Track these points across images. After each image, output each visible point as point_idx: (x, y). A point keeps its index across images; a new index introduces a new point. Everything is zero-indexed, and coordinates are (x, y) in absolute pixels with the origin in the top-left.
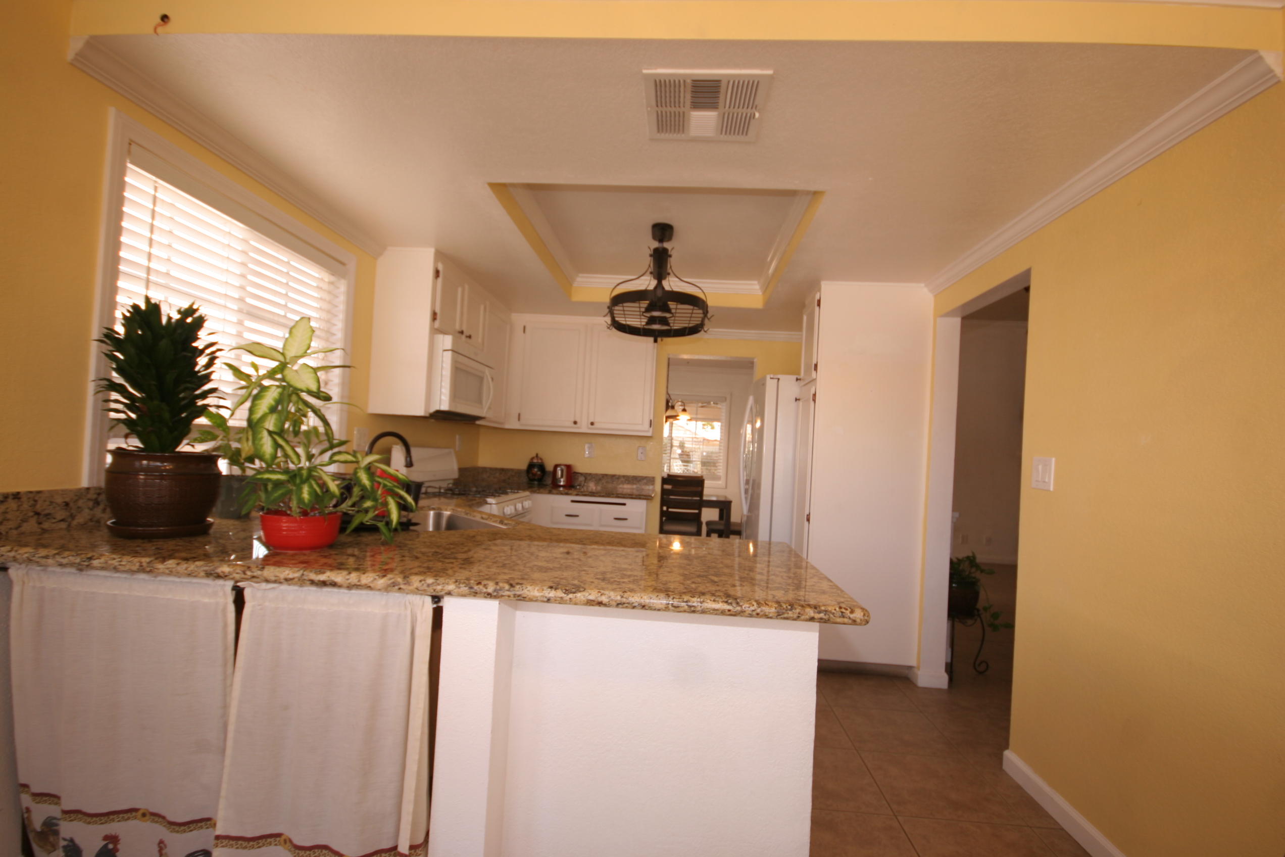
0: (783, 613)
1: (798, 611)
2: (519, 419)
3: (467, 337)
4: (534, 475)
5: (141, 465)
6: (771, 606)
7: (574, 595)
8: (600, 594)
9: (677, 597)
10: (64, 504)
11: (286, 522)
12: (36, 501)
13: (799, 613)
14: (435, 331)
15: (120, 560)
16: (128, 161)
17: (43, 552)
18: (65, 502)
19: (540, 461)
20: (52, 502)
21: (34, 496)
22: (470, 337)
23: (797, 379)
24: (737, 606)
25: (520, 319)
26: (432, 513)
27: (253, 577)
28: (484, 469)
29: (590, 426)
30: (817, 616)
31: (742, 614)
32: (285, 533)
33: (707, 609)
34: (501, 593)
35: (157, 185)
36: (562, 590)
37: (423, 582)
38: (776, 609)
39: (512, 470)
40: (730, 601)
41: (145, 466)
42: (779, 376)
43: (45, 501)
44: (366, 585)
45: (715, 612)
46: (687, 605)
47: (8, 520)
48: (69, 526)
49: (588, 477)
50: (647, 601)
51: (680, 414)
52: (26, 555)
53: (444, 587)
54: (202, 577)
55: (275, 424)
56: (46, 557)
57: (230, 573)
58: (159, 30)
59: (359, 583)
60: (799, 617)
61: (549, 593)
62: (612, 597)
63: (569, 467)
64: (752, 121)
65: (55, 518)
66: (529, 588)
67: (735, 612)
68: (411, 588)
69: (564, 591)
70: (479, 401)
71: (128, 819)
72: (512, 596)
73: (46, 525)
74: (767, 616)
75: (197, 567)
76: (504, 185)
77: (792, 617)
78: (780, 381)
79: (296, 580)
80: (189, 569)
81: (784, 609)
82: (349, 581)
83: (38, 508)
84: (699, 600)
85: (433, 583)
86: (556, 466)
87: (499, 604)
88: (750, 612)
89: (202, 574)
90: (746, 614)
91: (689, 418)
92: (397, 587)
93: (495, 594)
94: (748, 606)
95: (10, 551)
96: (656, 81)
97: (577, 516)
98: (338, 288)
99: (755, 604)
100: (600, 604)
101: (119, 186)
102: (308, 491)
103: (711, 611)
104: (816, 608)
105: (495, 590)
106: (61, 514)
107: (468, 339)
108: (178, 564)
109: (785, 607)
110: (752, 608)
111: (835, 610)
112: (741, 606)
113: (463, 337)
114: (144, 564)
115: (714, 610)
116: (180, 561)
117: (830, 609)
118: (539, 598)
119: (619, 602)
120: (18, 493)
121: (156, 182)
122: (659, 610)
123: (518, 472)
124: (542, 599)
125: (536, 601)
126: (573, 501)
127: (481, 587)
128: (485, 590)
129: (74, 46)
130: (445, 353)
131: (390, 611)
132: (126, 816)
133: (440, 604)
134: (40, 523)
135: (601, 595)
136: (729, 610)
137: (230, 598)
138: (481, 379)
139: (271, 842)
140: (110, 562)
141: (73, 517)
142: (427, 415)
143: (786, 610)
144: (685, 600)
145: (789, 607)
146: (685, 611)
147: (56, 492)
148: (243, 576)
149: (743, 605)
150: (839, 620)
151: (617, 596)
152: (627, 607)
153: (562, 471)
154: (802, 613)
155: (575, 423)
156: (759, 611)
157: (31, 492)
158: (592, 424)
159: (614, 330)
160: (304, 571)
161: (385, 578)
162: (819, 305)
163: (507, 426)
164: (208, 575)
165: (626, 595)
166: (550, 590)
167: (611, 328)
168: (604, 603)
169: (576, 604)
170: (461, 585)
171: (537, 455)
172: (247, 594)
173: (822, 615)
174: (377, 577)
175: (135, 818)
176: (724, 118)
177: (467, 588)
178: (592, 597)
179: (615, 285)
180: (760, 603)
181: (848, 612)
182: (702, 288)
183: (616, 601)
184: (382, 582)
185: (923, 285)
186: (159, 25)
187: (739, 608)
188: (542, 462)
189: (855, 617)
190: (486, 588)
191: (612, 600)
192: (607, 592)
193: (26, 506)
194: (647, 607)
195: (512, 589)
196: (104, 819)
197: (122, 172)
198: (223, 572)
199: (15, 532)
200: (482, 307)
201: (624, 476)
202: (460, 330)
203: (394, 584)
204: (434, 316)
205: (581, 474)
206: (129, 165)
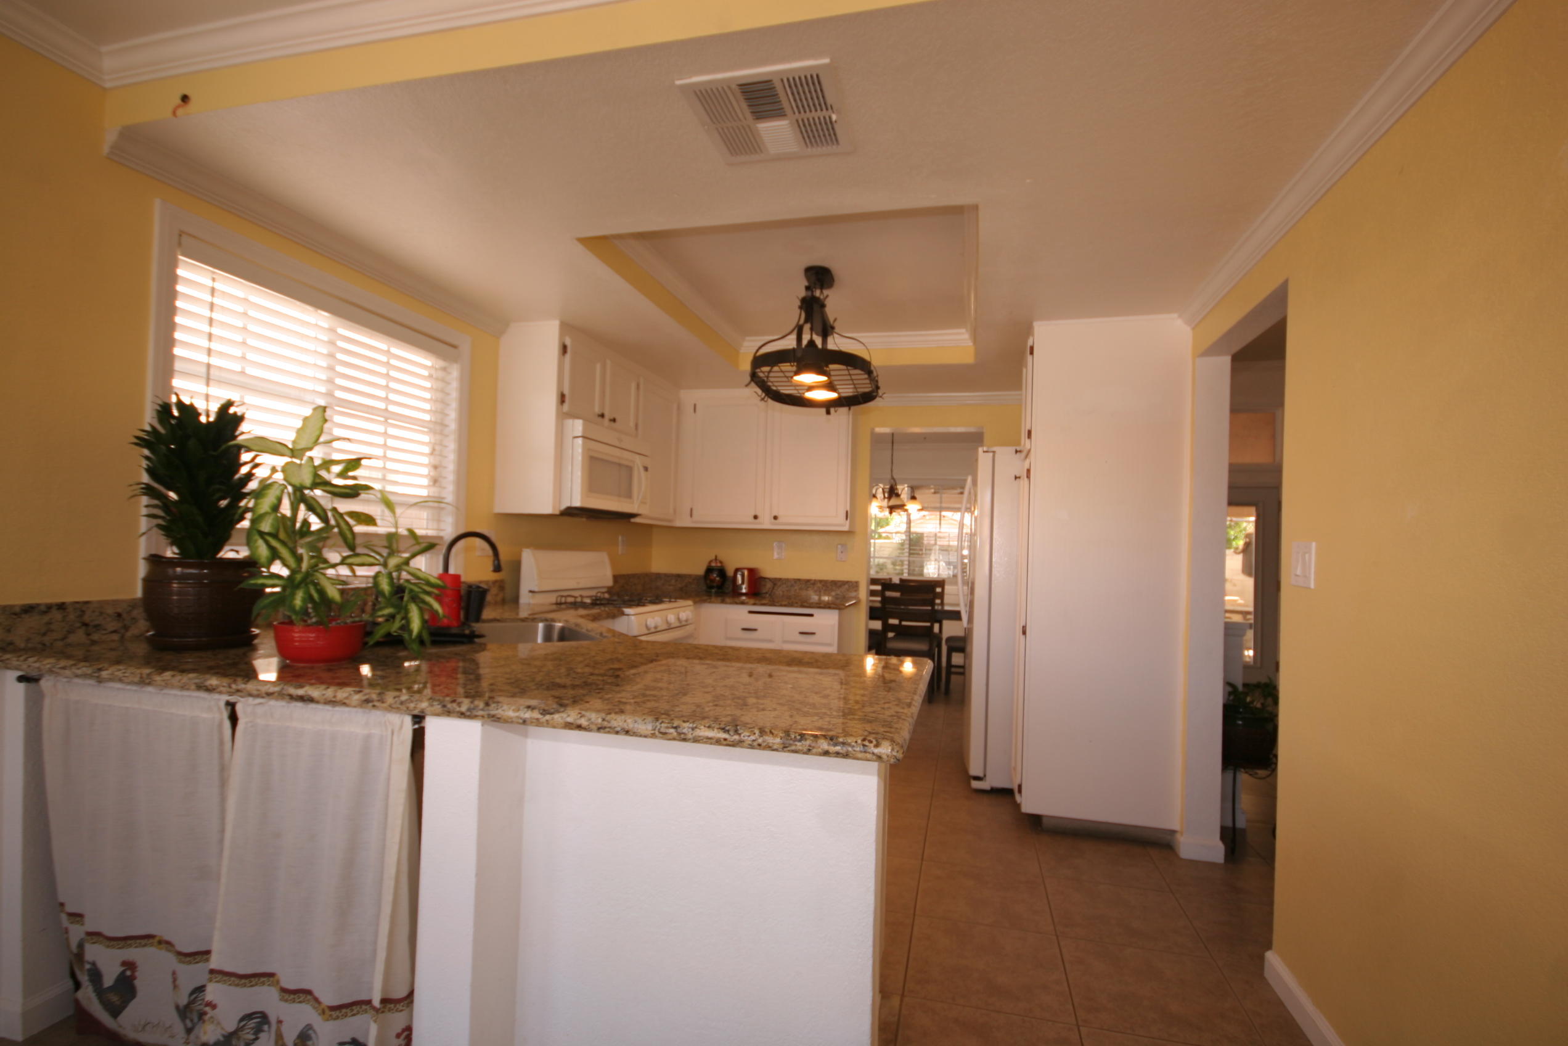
0: (791, 745)
1: (808, 742)
2: (691, 516)
3: (611, 420)
4: (713, 581)
5: (175, 572)
6: (777, 736)
7: (552, 716)
8: (579, 715)
9: (667, 721)
10: (116, 615)
11: (299, 632)
12: (83, 612)
13: (810, 746)
14: (563, 416)
15: (124, 671)
16: (179, 253)
17: (63, 663)
18: (116, 613)
19: (719, 565)
20: (101, 613)
21: (82, 607)
22: (614, 420)
23: (1016, 452)
24: (734, 734)
25: (689, 396)
26: (541, 625)
27: (238, 691)
28: (658, 576)
29: (773, 520)
30: (833, 749)
31: (740, 744)
32: (297, 644)
33: (700, 737)
34: (475, 713)
35: (214, 276)
36: (539, 710)
37: (396, 699)
38: (781, 739)
39: (690, 576)
40: (727, 728)
41: (178, 574)
42: (994, 449)
43: (94, 612)
44: (341, 701)
45: (709, 740)
46: (676, 732)
47: (52, 631)
48: (122, 637)
49: (775, 582)
50: (631, 726)
51: (906, 504)
52: (48, 666)
53: (416, 704)
54: (193, 690)
55: (272, 525)
56: (64, 668)
57: (218, 686)
58: (180, 112)
59: (334, 699)
60: (809, 750)
61: (525, 713)
62: (593, 720)
63: (752, 571)
64: (836, 126)
65: (105, 630)
66: (505, 707)
67: (732, 741)
68: (384, 705)
69: (541, 711)
70: (629, 495)
71: (145, 945)
72: (486, 716)
73: (95, 637)
74: (769, 748)
75: (190, 679)
76: (604, 238)
77: (802, 750)
78: (996, 456)
79: (276, 694)
80: (183, 681)
81: (791, 739)
82: (325, 696)
83: (86, 618)
84: (691, 725)
85: (407, 700)
86: (737, 570)
87: (482, 725)
88: (750, 742)
89: (193, 687)
90: (745, 744)
91: (919, 507)
92: (371, 704)
93: (468, 713)
94: (748, 734)
95: (35, 662)
96: (695, 92)
97: (755, 630)
98: (450, 373)
99: (757, 732)
100: (579, 727)
101: (170, 280)
102: (302, 597)
103: (705, 740)
104: (831, 739)
105: (469, 710)
106: (112, 625)
107: (612, 423)
108: (173, 676)
109: (793, 736)
110: (753, 738)
111: (856, 742)
112: (740, 734)
113: (606, 421)
114: (144, 676)
115: (708, 738)
116: (175, 673)
117: (849, 741)
118: (514, 720)
119: (599, 726)
120: (63, 604)
121: (214, 273)
122: (645, 736)
123: (696, 578)
124: (517, 720)
125: (512, 722)
126: (751, 612)
127: (454, 705)
128: (458, 709)
129: (110, 138)
130: (576, 440)
131: (373, 731)
132: (143, 942)
133: (422, 725)
134: (88, 635)
135: (581, 717)
136: (725, 739)
137: (225, 714)
138: (630, 469)
139: (264, 981)
140: (116, 673)
141: (126, 628)
142: (557, 512)
143: (794, 741)
144: (674, 725)
145: (799, 737)
146: (674, 739)
147: (107, 602)
148: (229, 690)
149: (742, 733)
150: (860, 755)
151: (598, 718)
152: (609, 732)
153: (743, 576)
154: (813, 745)
155: (756, 517)
156: (760, 741)
157: (77, 603)
158: (775, 518)
159: (770, 401)
160: (285, 685)
161: (361, 694)
162: (1032, 353)
163: (678, 524)
164: (200, 687)
165: (608, 717)
166: (526, 710)
167: (766, 399)
168: (583, 726)
169: (554, 727)
170: (435, 703)
171: (716, 559)
172: (239, 708)
173: (838, 748)
174: (352, 692)
175: (152, 945)
176: (799, 126)
177: (439, 706)
178: (569, 720)
179: (757, 348)
180: (764, 731)
181: (872, 745)
182: (866, 345)
183: (596, 725)
184: (357, 697)
185: (1175, 315)
186: (178, 107)
187: (736, 737)
188: (722, 566)
189: (880, 753)
190: (460, 707)
191: (592, 723)
192: (588, 714)
193: (72, 617)
194: (631, 733)
195: (487, 708)
196: (122, 943)
197: (174, 264)
198: (211, 685)
199: (60, 644)
200: (633, 386)
201: (821, 581)
202: (600, 413)
203: (367, 701)
204: (562, 398)
205: (770, 579)
206: (181, 257)
